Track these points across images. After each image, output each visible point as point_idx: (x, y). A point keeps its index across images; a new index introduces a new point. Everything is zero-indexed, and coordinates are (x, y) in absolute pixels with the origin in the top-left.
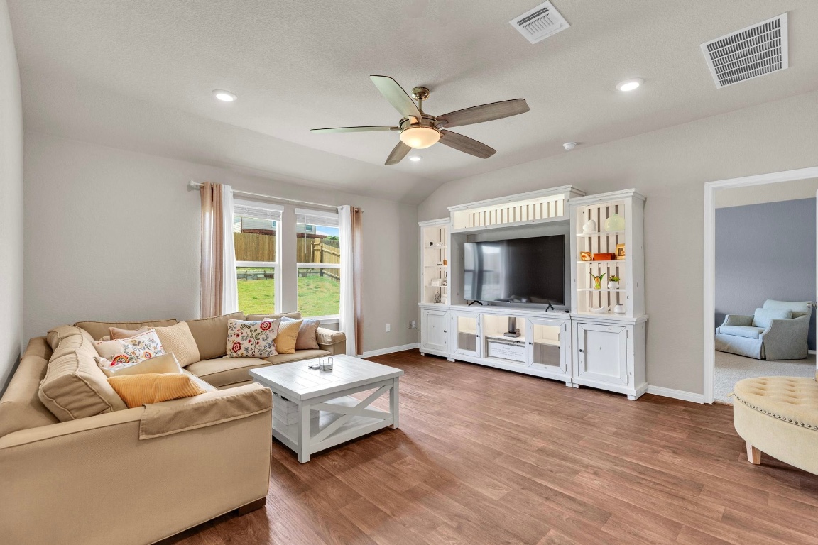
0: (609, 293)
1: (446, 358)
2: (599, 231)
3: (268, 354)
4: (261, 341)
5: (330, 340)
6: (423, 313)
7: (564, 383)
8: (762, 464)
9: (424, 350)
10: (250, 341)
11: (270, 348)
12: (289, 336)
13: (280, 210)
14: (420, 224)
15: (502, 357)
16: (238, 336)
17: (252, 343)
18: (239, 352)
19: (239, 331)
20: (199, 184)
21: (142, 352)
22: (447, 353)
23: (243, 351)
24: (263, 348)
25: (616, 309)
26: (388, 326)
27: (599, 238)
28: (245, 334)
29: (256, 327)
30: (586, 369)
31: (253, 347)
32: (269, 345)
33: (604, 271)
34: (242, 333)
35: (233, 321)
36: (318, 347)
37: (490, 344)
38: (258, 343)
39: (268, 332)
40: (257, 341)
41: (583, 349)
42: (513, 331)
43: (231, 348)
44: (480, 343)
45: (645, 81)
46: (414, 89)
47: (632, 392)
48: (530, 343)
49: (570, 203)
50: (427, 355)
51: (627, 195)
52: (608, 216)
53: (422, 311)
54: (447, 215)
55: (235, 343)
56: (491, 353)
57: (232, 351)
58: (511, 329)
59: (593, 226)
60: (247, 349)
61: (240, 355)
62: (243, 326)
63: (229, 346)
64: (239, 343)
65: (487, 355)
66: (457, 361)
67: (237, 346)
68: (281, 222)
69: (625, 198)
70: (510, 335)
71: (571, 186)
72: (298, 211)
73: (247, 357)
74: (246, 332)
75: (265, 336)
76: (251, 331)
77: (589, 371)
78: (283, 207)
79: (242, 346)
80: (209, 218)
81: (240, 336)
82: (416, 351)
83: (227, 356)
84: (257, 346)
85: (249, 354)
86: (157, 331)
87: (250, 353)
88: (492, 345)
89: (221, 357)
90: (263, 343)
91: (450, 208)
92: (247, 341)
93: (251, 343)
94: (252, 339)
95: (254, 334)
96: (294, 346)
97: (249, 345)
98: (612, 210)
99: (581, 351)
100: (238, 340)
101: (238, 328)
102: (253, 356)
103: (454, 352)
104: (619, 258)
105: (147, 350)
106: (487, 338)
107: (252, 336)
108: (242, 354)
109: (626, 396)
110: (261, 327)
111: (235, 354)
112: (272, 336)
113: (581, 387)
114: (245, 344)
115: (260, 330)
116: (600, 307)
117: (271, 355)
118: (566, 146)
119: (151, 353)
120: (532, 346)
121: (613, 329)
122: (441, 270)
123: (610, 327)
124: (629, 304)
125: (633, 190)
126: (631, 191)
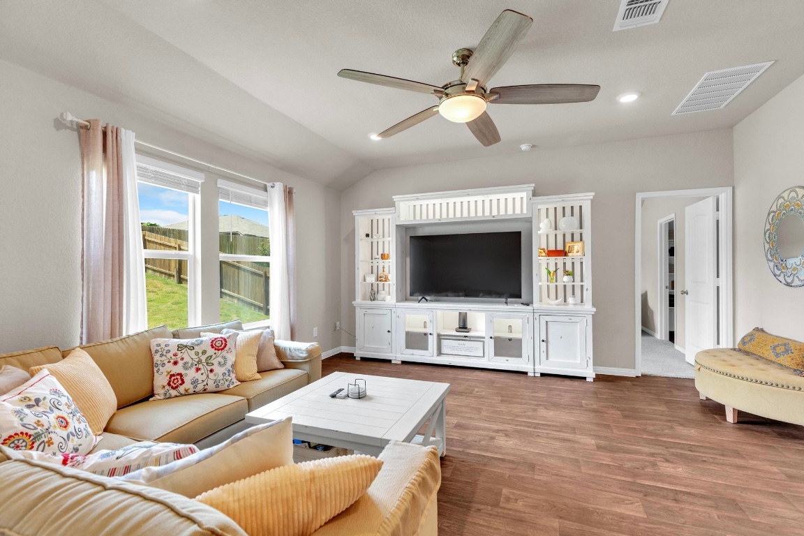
0: (565, 286)
1: (390, 361)
2: (556, 229)
3: (228, 386)
4: (215, 367)
5: (304, 355)
6: (359, 313)
7: (526, 373)
8: (738, 422)
9: (359, 354)
10: (198, 370)
11: (229, 375)
12: (249, 355)
13: (199, 179)
14: (355, 213)
15: (456, 354)
16: (175, 363)
17: (202, 371)
18: (182, 389)
19: (175, 355)
20: (81, 121)
21: (52, 417)
22: (391, 355)
23: (188, 385)
24: (221, 377)
25: (570, 300)
26: (315, 329)
27: (556, 235)
28: (187, 359)
29: (203, 347)
30: (547, 358)
31: (204, 377)
32: (229, 371)
33: (560, 266)
34: (182, 359)
35: (160, 340)
36: (282, 366)
37: (442, 341)
38: (211, 371)
39: (224, 353)
40: (209, 368)
41: (545, 340)
42: (463, 327)
43: (165, 382)
44: (432, 341)
45: (642, 94)
46: (458, 52)
47: (590, 374)
48: (491, 338)
49: (532, 201)
50: (364, 359)
51: (586, 198)
52: (564, 216)
53: (358, 310)
54: (392, 204)
55: (173, 375)
56: (444, 350)
57: (167, 387)
58: (462, 324)
59: (549, 225)
60: (195, 382)
61: (183, 392)
62: (180, 347)
63: (161, 380)
64: (180, 375)
65: (440, 353)
66: (404, 363)
67: (176, 380)
68: (198, 197)
69: (584, 200)
70: (460, 330)
71: (534, 185)
72: (221, 184)
73: (195, 393)
74: (188, 356)
75: (220, 359)
76: (197, 354)
77: (550, 359)
78: (203, 175)
79: (185, 379)
80: (98, 179)
81: (181, 363)
82: (350, 356)
83: (158, 397)
84: (211, 375)
85: (197, 390)
86: (53, 373)
87: (200, 387)
88: (444, 342)
89: (146, 399)
90: (219, 370)
91: (395, 198)
92: (194, 369)
93: (200, 372)
94: (200, 366)
95: (203, 358)
96: (256, 369)
97: (198, 375)
98: (568, 211)
99: (543, 341)
100: (178, 369)
101: (174, 350)
102: (205, 391)
103: (400, 354)
104: (569, 254)
105: (57, 413)
106: (439, 335)
107: (200, 362)
108: (186, 391)
109: (585, 378)
110: (212, 347)
111: (174, 393)
112: (231, 358)
113: (542, 375)
114: (190, 375)
115: (211, 351)
116: (557, 298)
117: (231, 387)
118: (524, 147)
119: (65, 415)
120: (493, 340)
121: (574, 319)
122: (374, 265)
123: (571, 318)
124: (588, 295)
125: (593, 194)
126: (591, 195)
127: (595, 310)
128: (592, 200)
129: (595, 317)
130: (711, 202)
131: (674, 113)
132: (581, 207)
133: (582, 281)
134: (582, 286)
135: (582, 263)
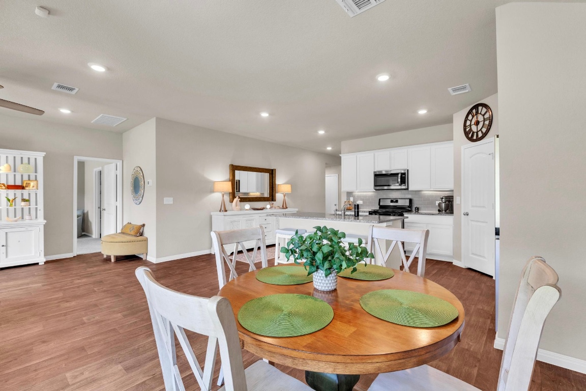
0: (22, 208)
2: (15, 171)
25: (27, 217)
27: (15, 175)
30: (7, 257)
33: (19, 196)
41: (5, 245)
47: (41, 260)
51: (40, 155)
52: (22, 163)
59: (9, 168)
69: (38, 156)
77: (9, 257)
98: (25, 160)
99: (3, 246)
104: (26, 188)
116: (15, 217)
121: (30, 229)
123: (27, 228)
124: (41, 213)
125: (45, 153)
126: (44, 154)
127: (45, 221)
128: (44, 157)
129: (45, 226)
130: (113, 166)
131: (92, 122)
132: (36, 159)
133: (36, 205)
134: (36, 208)
135: (36, 194)
